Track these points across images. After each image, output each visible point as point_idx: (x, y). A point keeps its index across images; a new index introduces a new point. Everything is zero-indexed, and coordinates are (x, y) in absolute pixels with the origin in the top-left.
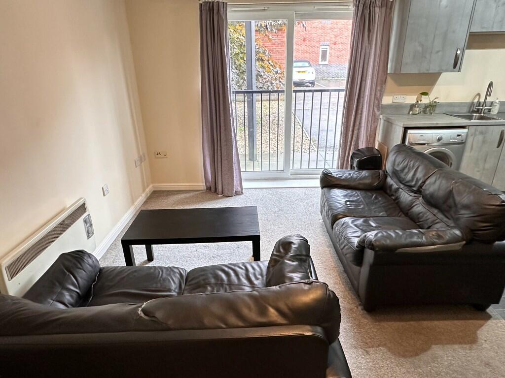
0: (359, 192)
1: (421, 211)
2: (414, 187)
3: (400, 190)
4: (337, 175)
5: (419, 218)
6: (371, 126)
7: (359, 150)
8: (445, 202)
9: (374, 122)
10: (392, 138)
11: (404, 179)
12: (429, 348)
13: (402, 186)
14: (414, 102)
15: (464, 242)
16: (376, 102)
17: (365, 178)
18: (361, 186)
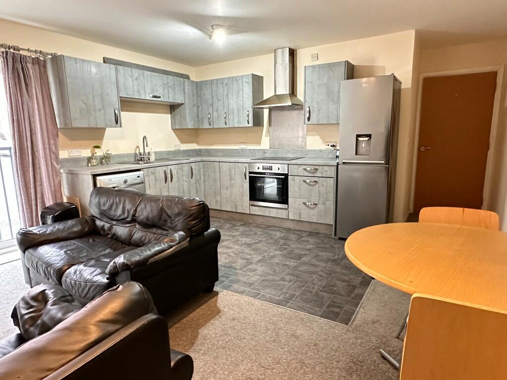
0: (73, 241)
1: (141, 236)
2: (127, 218)
3: (114, 227)
4: (39, 231)
5: (143, 241)
6: (54, 180)
7: (47, 208)
8: (160, 219)
9: (56, 176)
10: (81, 188)
11: (115, 216)
12: (198, 334)
13: (114, 223)
14: (90, 155)
15: (189, 238)
16: (53, 156)
17: (73, 226)
18: (72, 235)
